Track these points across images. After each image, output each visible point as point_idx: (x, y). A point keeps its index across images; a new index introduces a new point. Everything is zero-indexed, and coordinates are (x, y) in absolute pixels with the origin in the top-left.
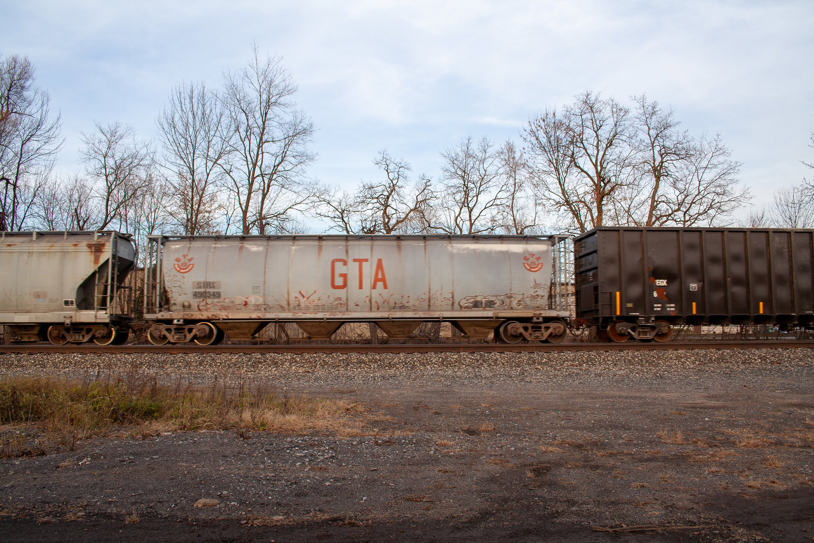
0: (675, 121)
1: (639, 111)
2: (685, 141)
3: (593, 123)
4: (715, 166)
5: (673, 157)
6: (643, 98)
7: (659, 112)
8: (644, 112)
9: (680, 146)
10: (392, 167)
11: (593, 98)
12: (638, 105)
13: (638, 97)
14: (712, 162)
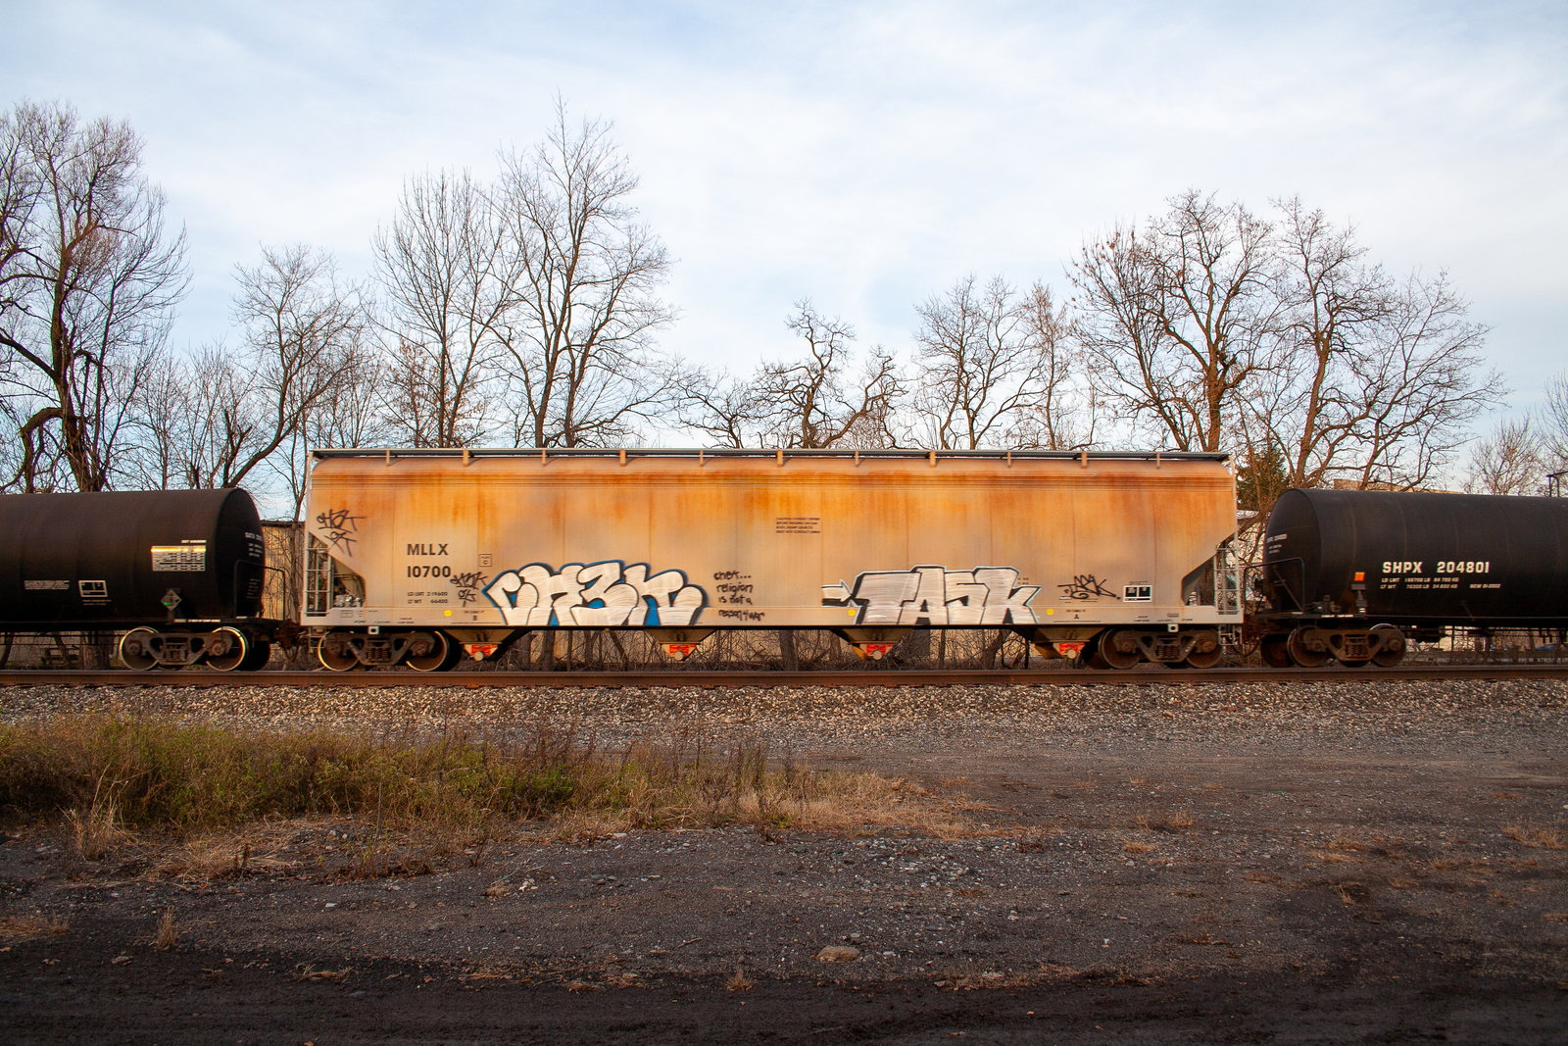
0: (1356, 248)
1: (1288, 227)
2: (1376, 285)
3: (1201, 250)
4: (1435, 332)
5: (1353, 315)
6: (1296, 203)
7: (1326, 229)
8: (1297, 229)
9: (1365, 295)
10: (820, 332)
11: (1200, 203)
12: (1285, 216)
13: (1285, 201)
14: (1429, 325)
